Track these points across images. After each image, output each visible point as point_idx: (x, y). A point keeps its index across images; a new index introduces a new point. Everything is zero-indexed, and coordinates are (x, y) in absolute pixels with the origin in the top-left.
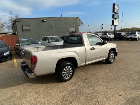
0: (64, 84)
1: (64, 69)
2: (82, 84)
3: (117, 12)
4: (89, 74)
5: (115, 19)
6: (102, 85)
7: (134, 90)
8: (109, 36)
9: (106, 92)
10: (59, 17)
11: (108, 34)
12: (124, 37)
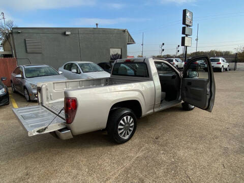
0: (121, 147)
1: (121, 122)
2: (153, 147)
3: (190, 24)
4: (160, 129)
5: (187, 35)
6: (187, 148)
7: (239, 154)
8: (176, 63)
9: (197, 159)
10: (94, 28)
11: (174, 61)
12: (200, 66)
